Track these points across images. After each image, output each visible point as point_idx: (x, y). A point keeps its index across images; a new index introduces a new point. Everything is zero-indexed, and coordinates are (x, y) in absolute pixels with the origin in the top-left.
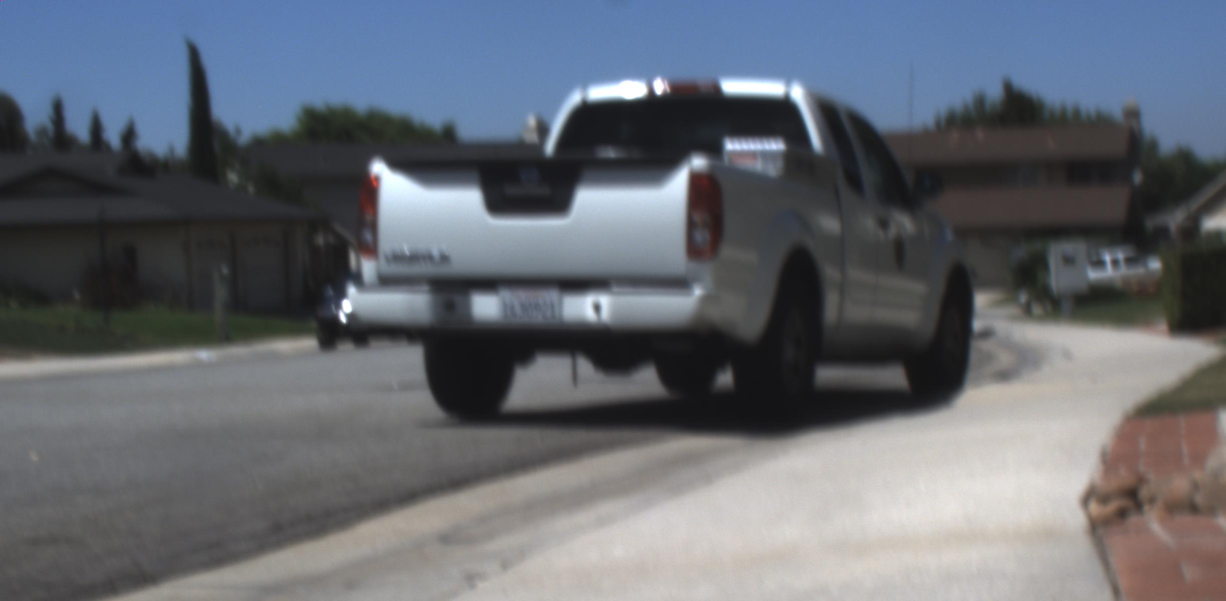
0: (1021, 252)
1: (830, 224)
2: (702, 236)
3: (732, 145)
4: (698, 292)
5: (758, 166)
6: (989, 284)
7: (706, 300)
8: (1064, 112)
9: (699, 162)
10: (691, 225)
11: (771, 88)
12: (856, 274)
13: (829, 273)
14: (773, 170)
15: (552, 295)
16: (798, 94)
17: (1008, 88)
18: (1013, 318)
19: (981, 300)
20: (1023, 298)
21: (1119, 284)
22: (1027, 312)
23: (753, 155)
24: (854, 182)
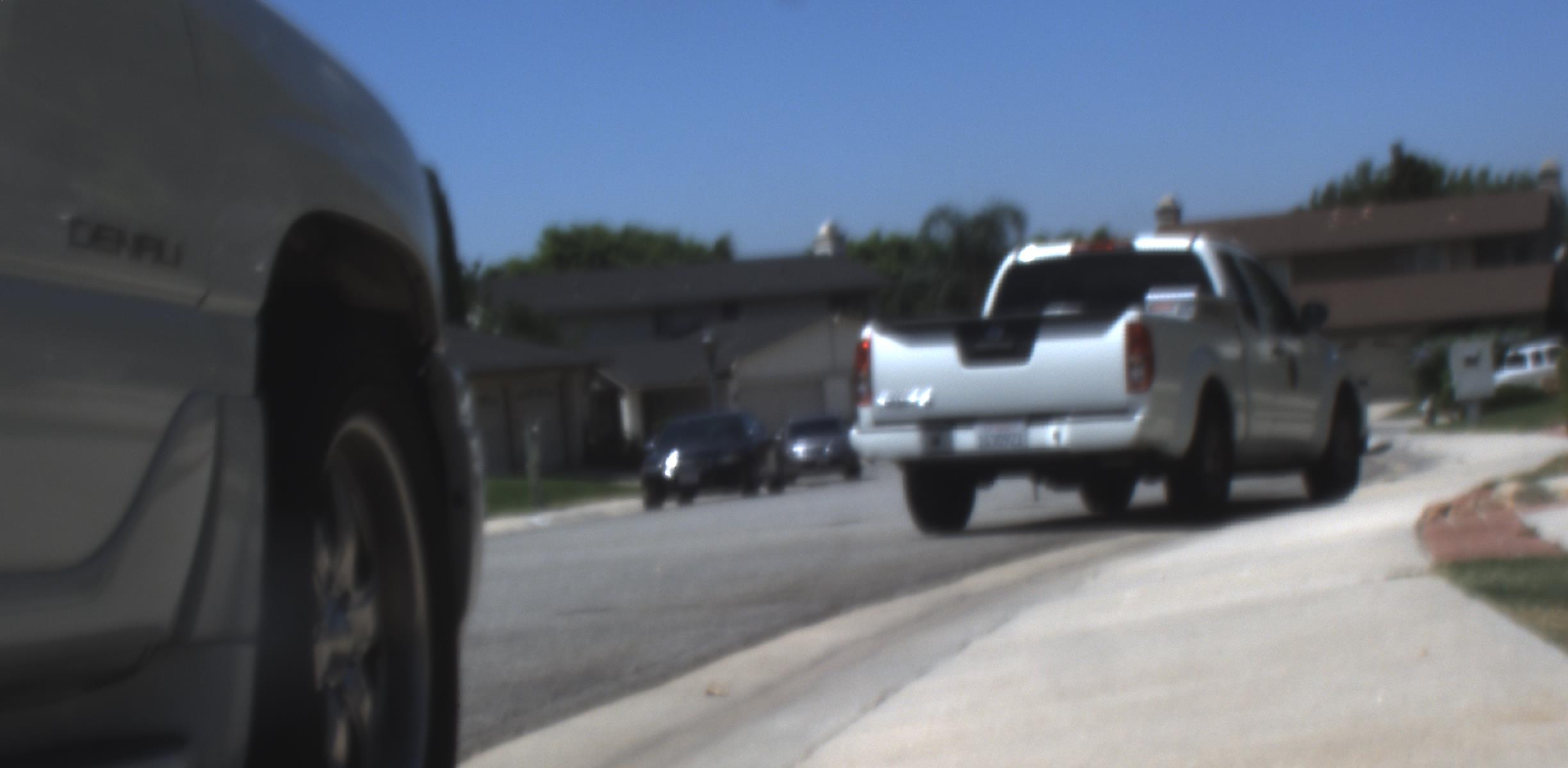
0: (1424, 352)
1: (1230, 350)
2: (1139, 373)
3: (1152, 297)
4: (1138, 418)
5: (1173, 313)
6: (1383, 394)
7: (1146, 424)
8: (1467, 175)
9: (1131, 315)
10: (1130, 366)
11: (1176, 243)
12: (1260, 396)
13: (1238, 396)
14: (1188, 316)
15: (1017, 428)
16: (1201, 246)
17: (1397, 150)
18: (1415, 431)
19: (1376, 413)
20: (1425, 406)
21: (1539, 384)
22: (1431, 424)
23: (1170, 303)
24: (1250, 313)
